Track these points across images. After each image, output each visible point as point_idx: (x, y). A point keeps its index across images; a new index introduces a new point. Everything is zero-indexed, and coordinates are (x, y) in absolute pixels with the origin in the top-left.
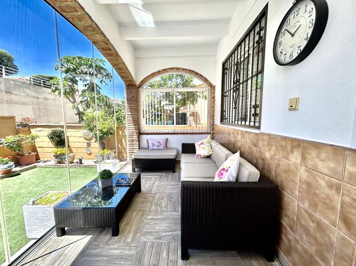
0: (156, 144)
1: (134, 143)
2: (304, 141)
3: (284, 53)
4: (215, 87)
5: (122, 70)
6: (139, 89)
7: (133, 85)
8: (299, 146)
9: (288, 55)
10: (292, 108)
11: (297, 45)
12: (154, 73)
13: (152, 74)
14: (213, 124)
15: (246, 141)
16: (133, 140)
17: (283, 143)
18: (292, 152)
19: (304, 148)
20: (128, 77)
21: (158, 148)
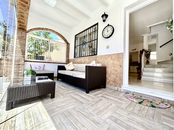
0: (38, 67)
1: (20, 66)
2: (111, 54)
3: (105, 35)
4: (69, 44)
5: (23, 17)
6: (27, 33)
7: (24, 29)
8: (110, 56)
9: (106, 36)
10: (108, 48)
11: (109, 34)
12: (40, 28)
13: (39, 28)
14: (68, 60)
15: (91, 60)
16: (20, 64)
17: (106, 56)
18: (108, 58)
19: (111, 56)
20: (24, 24)
21: (39, 70)
